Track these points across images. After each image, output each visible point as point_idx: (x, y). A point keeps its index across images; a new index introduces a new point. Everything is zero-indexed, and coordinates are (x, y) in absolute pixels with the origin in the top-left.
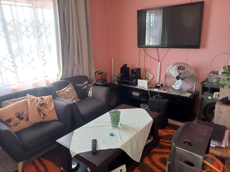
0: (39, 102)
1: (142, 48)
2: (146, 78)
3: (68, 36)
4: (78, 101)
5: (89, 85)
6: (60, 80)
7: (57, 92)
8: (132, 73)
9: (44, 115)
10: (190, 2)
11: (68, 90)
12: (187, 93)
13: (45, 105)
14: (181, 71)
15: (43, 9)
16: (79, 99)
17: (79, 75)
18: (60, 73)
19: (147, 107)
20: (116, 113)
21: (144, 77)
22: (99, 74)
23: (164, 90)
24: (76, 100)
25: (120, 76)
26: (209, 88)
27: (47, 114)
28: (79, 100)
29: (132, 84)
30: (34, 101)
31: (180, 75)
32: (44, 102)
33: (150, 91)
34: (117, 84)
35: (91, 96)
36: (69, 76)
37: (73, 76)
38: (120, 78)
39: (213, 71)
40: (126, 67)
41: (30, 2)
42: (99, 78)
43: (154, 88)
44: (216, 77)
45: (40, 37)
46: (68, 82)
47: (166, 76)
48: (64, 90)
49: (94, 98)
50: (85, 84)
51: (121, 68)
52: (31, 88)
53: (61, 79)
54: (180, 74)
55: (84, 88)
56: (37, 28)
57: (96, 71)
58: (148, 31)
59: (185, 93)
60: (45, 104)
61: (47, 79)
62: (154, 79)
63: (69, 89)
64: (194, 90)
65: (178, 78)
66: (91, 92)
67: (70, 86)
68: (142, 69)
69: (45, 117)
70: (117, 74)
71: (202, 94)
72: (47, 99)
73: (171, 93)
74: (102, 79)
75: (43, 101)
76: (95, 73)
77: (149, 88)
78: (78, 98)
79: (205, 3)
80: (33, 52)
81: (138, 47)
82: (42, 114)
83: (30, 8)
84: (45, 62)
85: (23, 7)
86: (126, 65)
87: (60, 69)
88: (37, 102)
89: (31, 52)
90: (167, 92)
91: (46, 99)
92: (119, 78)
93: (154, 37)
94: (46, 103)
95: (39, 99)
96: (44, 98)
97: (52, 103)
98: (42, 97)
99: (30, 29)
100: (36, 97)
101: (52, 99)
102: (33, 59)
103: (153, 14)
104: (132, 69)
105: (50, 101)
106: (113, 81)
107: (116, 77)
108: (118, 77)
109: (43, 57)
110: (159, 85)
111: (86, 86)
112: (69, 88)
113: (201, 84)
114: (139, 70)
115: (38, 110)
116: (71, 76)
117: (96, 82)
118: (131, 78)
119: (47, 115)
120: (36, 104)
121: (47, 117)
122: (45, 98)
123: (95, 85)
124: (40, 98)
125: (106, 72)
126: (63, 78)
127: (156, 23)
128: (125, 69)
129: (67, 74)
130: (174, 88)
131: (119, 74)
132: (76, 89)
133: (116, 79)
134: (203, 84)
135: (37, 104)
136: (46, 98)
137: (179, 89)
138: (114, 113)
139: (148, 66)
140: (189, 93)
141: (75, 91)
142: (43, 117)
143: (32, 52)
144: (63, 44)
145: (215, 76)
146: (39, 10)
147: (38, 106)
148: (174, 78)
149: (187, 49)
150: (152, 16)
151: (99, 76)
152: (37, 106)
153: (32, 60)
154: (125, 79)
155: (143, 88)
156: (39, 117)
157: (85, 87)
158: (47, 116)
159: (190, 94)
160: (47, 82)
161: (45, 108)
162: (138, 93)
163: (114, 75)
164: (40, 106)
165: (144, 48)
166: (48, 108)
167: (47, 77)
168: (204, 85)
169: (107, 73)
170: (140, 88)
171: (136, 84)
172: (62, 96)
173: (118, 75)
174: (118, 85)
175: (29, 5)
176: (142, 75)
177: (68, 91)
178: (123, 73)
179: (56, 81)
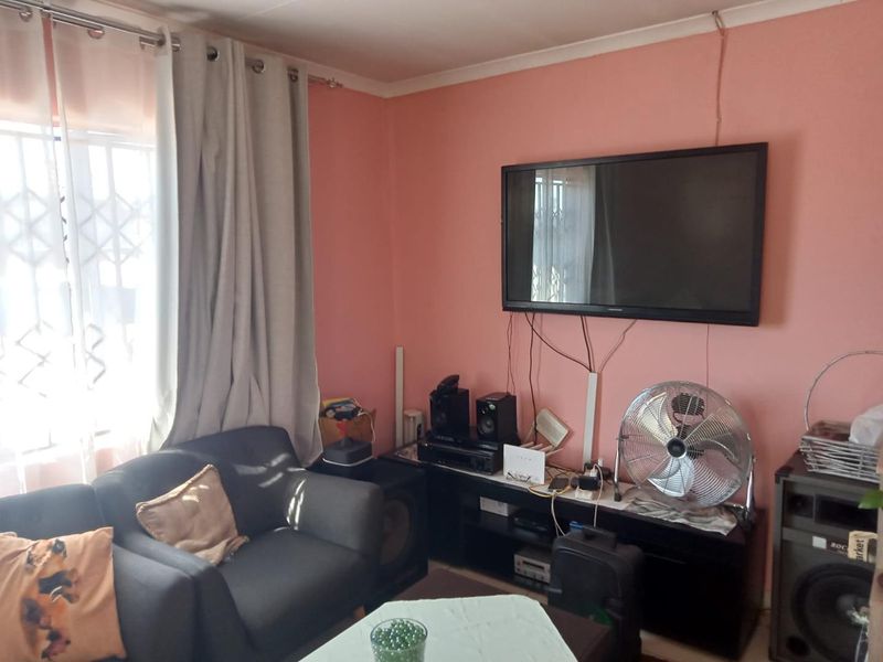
0: (39, 566)
1: (523, 314)
2: (537, 440)
3: (211, 261)
4: (238, 545)
5: (291, 470)
6: (164, 447)
7: (140, 507)
8: (480, 417)
9: (55, 636)
10: (710, 144)
11: (195, 498)
12: (716, 514)
13: (68, 584)
14: (686, 419)
15: (114, 150)
16: (241, 534)
17: (252, 422)
18: (163, 416)
19: (542, 568)
20: (403, 640)
21: (531, 431)
22: (339, 416)
23: (618, 498)
24: (228, 543)
25: (429, 427)
26: (812, 498)
27: (71, 631)
28: (242, 540)
29: (481, 466)
30: (11, 565)
31: (684, 437)
32: (68, 565)
33: (558, 501)
34: (415, 459)
35: (297, 520)
36: (206, 426)
37: (226, 427)
38: (428, 433)
39: (821, 424)
40: (457, 388)
41: (56, 119)
42: (339, 434)
43: (574, 487)
44: (837, 450)
45: (88, 260)
46: (198, 455)
47: (622, 437)
48: (173, 499)
49: (308, 531)
50: (274, 463)
51: (432, 394)
52: (21, 493)
53: (167, 445)
54: (683, 430)
55: (269, 483)
56: (78, 227)
57: (326, 403)
58: (543, 242)
59: (706, 515)
60: (67, 577)
61: (101, 444)
62: (571, 444)
63: (200, 489)
64: (748, 505)
65: (676, 447)
66: (300, 503)
67: (205, 478)
68: (522, 398)
69: (58, 647)
70: (417, 414)
71: (785, 523)
72: (85, 547)
73: (648, 511)
74: (351, 441)
75: (60, 562)
76: (323, 414)
77: (551, 488)
78: (236, 532)
79: (771, 148)
80: (49, 326)
81: (505, 309)
82: (46, 632)
83: (50, 143)
84: (101, 369)
85: (24, 140)
86: (455, 379)
87: (167, 400)
88: (29, 571)
89: (37, 327)
90: (630, 509)
91: (80, 552)
92: (422, 435)
93: (566, 267)
94: (74, 571)
95: (41, 554)
96: (67, 544)
97: (105, 569)
98: (62, 539)
99: (45, 228)
100: (28, 543)
101: (108, 548)
102: (43, 358)
103: (560, 182)
104: (479, 396)
105: (99, 557)
106: (399, 443)
107: (412, 425)
108: (420, 426)
109: (94, 346)
110: (593, 474)
111: (280, 475)
112: (202, 486)
113: (777, 481)
114: (508, 401)
115: (26, 611)
116: (214, 429)
117: (322, 456)
118: (473, 435)
119: (73, 640)
120: (21, 582)
121: (69, 648)
122: (76, 543)
123: (319, 468)
124: (49, 547)
125: (371, 410)
126: (176, 440)
127: (570, 213)
128: (449, 397)
129: (197, 422)
130: (662, 489)
131: (424, 417)
132: (234, 487)
133: (412, 435)
134: (785, 482)
135: (28, 580)
136: (81, 544)
137: (682, 494)
138: (394, 638)
139: (544, 388)
140: (725, 516)
141: (226, 499)
142: (50, 647)
143: (42, 326)
144: (190, 293)
145: (836, 447)
146: (96, 153)
147: (30, 589)
148: (661, 446)
149: (706, 326)
150: (555, 187)
151: (338, 426)
152: (23, 590)
153: (40, 364)
154: (451, 439)
155: (526, 486)
156: (25, 649)
157: (275, 479)
158: (68, 642)
159: (732, 521)
160: (102, 458)
161: (65, 600)
162: (505, 505)
163: (406, 418)
164: (41, 592)
165: (530, 315)
166: (83, 595)
167: (105, 436)
168: (792, 484)
169: (374, 412)
170: (512, 483)
171: (498, 464)
172: (160, 525)
173: (419, 421)
174: (420, 466)
175: (48, 131)
176: (523, 423)
177: (190, 501)
178: (443, 415)
179: (145, 453)
